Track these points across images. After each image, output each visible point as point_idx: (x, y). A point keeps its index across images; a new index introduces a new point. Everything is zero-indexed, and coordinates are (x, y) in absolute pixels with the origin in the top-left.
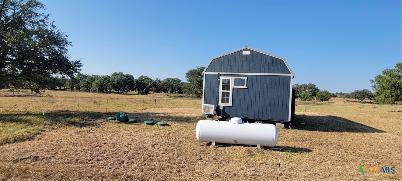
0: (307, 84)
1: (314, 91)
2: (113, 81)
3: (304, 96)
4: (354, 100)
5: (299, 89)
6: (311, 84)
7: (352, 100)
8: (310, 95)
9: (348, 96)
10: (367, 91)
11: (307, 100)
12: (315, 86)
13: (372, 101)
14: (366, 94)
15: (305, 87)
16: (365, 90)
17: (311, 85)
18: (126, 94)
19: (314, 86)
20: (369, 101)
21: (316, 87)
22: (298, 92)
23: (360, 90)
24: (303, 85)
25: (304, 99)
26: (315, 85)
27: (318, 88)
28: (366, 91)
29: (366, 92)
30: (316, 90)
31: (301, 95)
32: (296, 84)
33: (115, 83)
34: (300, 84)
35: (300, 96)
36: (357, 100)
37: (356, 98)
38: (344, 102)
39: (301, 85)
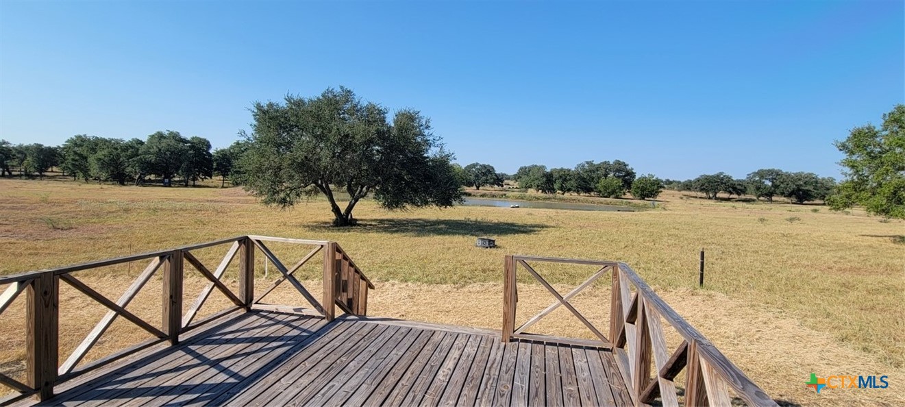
0: (611, 163)
1: (625, 176)
2: (145, 153)
3: (606, 188)
4: (700, 194)
5: (594, 172)
6: (618, 162)
7: (693, 194)
8: (619, 186)
9: (687, 186)
10: (724, 176)
11: (613, 196)
12: (628, 165)
13: (732, 196)
14: (722, 183)
15: (606, 168)
16: (721, 173)
17: (620, 164)
18: (194, 186)
19: (625, 165)
20: (726, 195)
21: (629, 168)
22: (593, 178)
23: (711, 175)
24: (603, 163)
25: (606, 195)
26: (626, 163)
27: (634, 171)
28: (722, 176)
29: (722, 179)
30: (631, 174)
31: (599, 185)
32: (587, 163)
33: (152, 158)
34: (596, 162)
35: (596, 188)
36: (704, 195)
37: (702, 190)
38: (682, 198)
39: (600, 164)
